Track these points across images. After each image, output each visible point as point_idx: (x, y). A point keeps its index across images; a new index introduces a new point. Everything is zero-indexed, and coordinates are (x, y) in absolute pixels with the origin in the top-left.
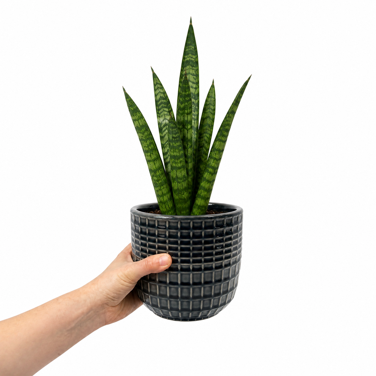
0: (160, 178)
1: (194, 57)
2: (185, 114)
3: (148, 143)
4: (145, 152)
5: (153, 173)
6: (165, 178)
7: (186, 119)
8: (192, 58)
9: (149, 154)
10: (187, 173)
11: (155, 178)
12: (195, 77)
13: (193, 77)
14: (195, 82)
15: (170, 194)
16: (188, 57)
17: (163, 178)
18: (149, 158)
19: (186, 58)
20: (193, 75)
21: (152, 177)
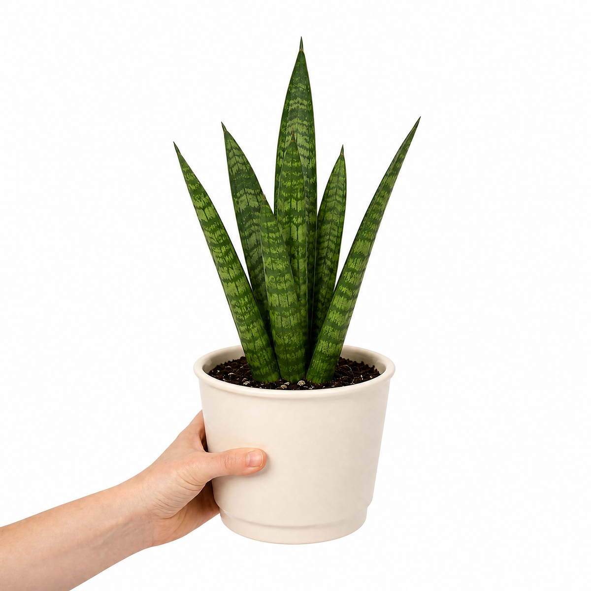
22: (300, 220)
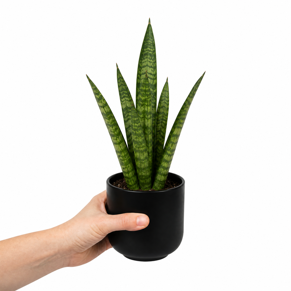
0: (126, 158)
1: (152, 50)
2: (145, 106)
3: (114, 128)
4: (112, 136)
5: (119, 154)
6: (130, 157)
7: (146, 109)
8: (150, 51)
9: (115, 138)
10: (148, 155)
11: (121, 158)
12: (153, 69)
13: (151, 69)
14: (153, 73)
15: (134, 171)
16: (146, 50)
17: (128, 158)
18: (115, 141)
19: (145, 51)
20: (151, 67)
21: (119, 157)
22: (149, 116)
